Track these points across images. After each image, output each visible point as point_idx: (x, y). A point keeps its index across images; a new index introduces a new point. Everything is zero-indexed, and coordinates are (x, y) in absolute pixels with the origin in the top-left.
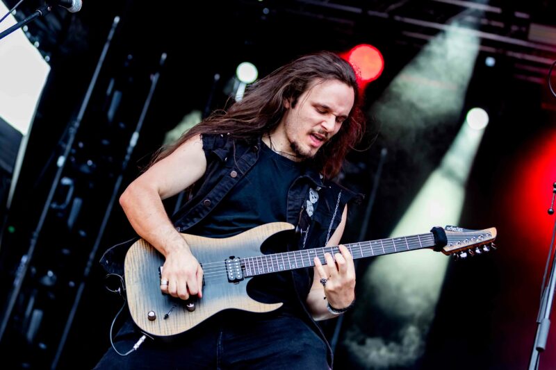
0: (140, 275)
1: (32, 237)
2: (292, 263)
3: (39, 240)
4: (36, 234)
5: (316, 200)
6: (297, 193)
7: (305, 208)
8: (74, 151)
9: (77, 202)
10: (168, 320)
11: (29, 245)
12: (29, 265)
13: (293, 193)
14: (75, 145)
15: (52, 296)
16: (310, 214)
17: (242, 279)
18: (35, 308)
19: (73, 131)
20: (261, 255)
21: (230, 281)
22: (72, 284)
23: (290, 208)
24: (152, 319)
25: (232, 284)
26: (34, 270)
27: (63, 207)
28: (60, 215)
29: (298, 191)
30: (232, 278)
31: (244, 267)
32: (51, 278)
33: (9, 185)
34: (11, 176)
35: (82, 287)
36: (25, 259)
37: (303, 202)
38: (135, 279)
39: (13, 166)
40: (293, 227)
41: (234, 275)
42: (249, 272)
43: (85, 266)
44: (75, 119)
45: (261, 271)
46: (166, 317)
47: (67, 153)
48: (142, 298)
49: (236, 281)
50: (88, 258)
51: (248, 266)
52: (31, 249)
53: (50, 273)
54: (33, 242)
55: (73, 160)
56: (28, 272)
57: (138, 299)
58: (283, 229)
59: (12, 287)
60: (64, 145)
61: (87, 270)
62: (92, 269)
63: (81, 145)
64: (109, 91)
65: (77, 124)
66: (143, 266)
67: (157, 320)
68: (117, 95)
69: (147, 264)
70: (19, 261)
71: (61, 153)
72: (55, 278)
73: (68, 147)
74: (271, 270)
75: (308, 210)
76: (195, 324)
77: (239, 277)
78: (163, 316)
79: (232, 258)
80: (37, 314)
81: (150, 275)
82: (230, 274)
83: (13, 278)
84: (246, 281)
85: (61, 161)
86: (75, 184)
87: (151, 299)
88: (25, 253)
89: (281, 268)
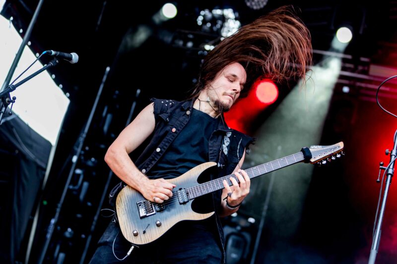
0: (126, 210)
1: (57, 207)
2: (217, 186)
3: (62, 209)
4: (60, 205)
5: (228, 143)
6: (214, 141)
7: (223, 150)
8: (83, 152)
9: (86, 184)
10: (145, 234)
11: (55, 212)
12: (56, 225)
13: (212, 142)
14: (83, 149)
15: (70, 244)
16: (226, 153)
17: (188, 202)
18: (60, 251)
19: (81, 139)
20: (198, 184)
21: (181, 204)
22: (83, 236)
23: (211, 152)
24: (136, 235)
25: (182, 205)
26: (59, 228)
27: (76, 188)
28: (75, 193)
29: (215, 140)
30: (182, 202)
31: (188, 193)
32: (70, 233)
33: (44, 176)
34: (45, 170)
35: (89, 238)
36: (53, 221)
37: (221, 146)
38: (123, 213)
39: (47, 164)
40: (215, 164)
41: (183, 199)
42: (191, 196)
43: (91, 224)
44: (83, 132)
45: (199, 194)
46: (144, 232)
47: (78, 153)
48: (128, 224)
49: (184, 203)
50: (93, 220)
51: (190, 193)
52: (57, 215)
53: (69, 230)
54: (58, 210)
55: (82, 158)
56: (55, 230)
57: (126, 224)
58: (210, 166)
59: (45, 239)
60: (76, 148)
61: (93, 227)
62: (96, 226)
63: (87, 148)
64: (104, 114)
65: (84, 135)
66: (127, 204)
67: (139, 235)
68: (109, 117)
69: (129, 202)
70: (49, 223)
71: (74, 153)
72: (73, 232)
73: (79, 150)
74: (205, 192)
75: (224, 151)
76: (162, 234)
77: (186, 200)
78: (142, 232)
79: (180, 189)
80: (62, 256)
81: (132, 209)
82: (180, 199)
83: (46, 232)
84: (191, 202)
85: (75, 159)
86: (84, 173)
87: (134, 223)
88: (53, 217)
89: (211, 190)
